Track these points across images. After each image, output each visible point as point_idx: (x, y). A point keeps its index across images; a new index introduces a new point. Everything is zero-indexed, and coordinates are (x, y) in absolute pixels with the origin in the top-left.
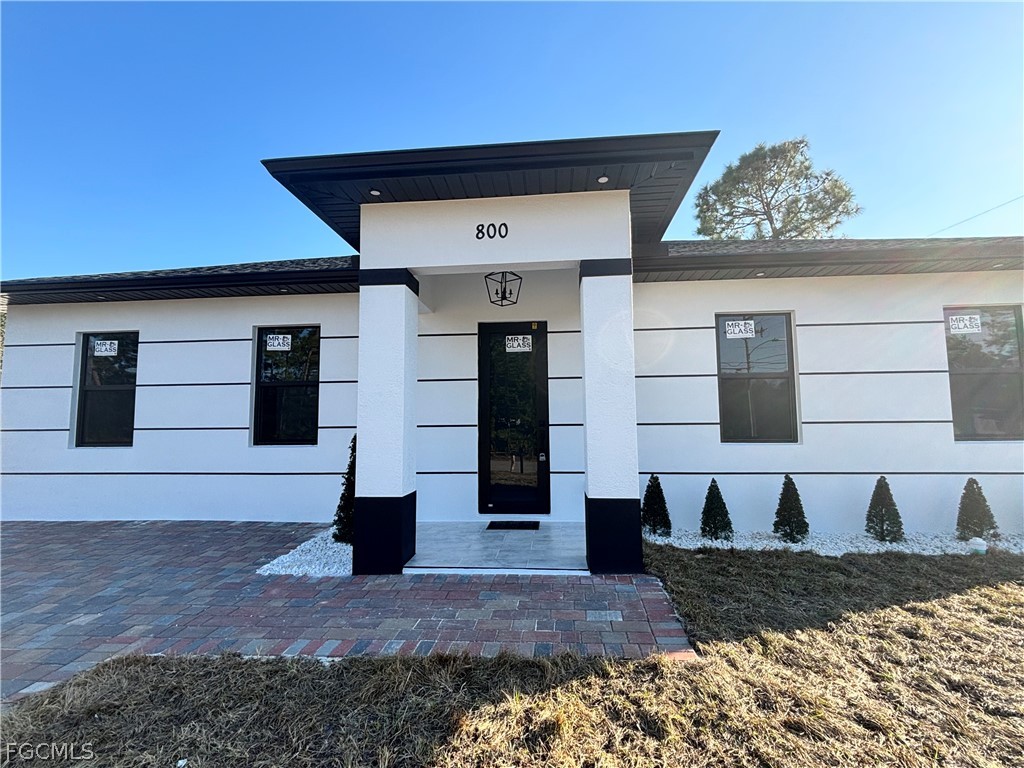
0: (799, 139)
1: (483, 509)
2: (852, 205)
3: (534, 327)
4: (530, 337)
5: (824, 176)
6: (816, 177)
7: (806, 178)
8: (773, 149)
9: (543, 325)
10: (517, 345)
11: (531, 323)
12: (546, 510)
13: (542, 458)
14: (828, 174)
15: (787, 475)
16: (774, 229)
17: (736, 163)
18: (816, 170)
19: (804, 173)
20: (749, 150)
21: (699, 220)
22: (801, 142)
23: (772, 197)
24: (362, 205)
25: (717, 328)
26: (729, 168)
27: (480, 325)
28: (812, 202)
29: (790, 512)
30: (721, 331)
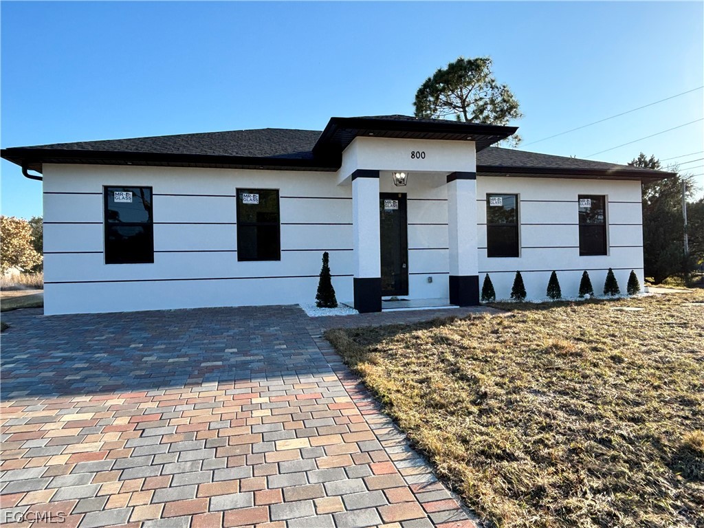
0: (487, 57)
3: (400, 196)
4: (397, 201)
5: (502, 88)
6: (497, 88)
8: (469, 62)
9: (404, 195)
10: (391, 205)
11: (398, 193)
12: (407, 294)
13: (404, 266)
15: (518, 272)
17: (445, 68)
18: (497, 83)
19: (489, 85)
20: (454, 61)
22: (488, 59)
24: (357, 138)
25: (486, 200)
29: (519, 287)
30: (488, 202)
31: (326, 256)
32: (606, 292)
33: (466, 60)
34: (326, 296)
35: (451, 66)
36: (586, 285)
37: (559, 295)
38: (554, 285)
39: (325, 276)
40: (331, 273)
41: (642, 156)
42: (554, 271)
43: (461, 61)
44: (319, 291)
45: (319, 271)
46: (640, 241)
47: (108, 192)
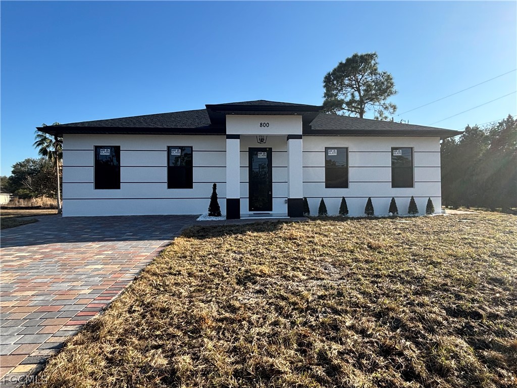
0: (374, 53)
1: (250, 210)
2: (393, 90)
3: (268, 149)
4: (266, 153)
5: (383, 74)
6: (379, 74)
7: (375, 74)
8: (362, 57)
9: (271, 149)
10: (262, 155)
11: (266, 148)
12: (271, 210)
13: (270, 193)
14: (384, 73)
15: (344, 198)
16: (360, 96)
17: (344, 62)
18: (380, 71)
19: (374, 72)
20: (350, 56)
21: (325, 88)
22: (374, 54)
23: (361, 79)
24: (227, 115)
25: (325, 152)
26: (341, 63)
27: (249, 148)
28: (377, 86)
29: (344, 208)
30: (326, 152)
31: (215, 186)
32: (409, 212)
33: (359, 55)
34: (214, 209)
35: (348, 60)
36: (393, 207)
37: (372, 213)
38: (369, 207)
39: (214, 197)
40: (218, 196)
41: (510, 117)
42: (370, 198)
43: (355, 56)
44: (210, 206)
45: (210, 195)
46: (439, 178)
47: (97, 149)
